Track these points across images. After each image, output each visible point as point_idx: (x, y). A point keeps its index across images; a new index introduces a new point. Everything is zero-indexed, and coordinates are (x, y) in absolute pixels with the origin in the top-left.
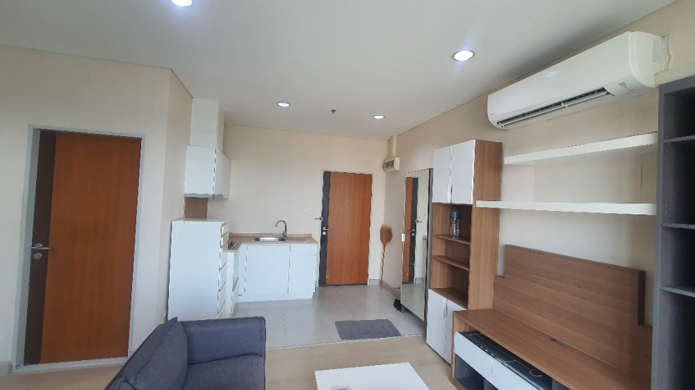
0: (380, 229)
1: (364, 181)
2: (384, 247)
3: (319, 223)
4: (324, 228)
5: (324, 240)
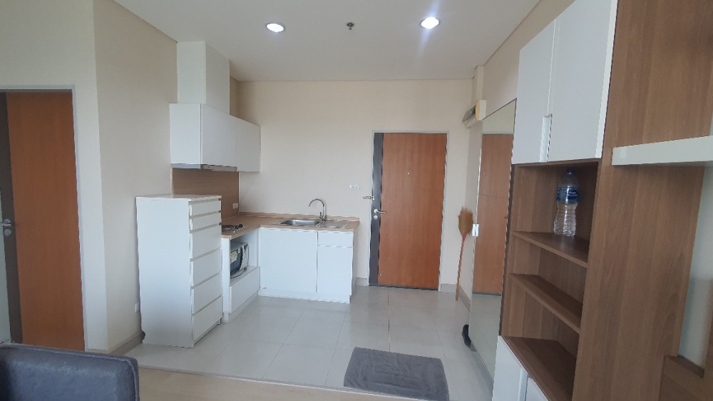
0: (459, 214)
1: (434, 146)
2: (464, 240)
3: (369, 203)
4: (376, 211)
5: (375, 226)
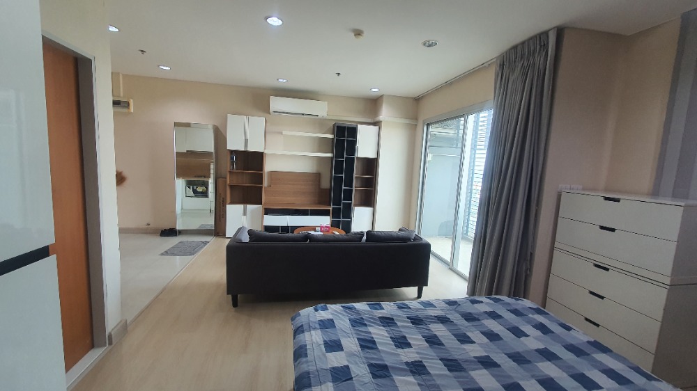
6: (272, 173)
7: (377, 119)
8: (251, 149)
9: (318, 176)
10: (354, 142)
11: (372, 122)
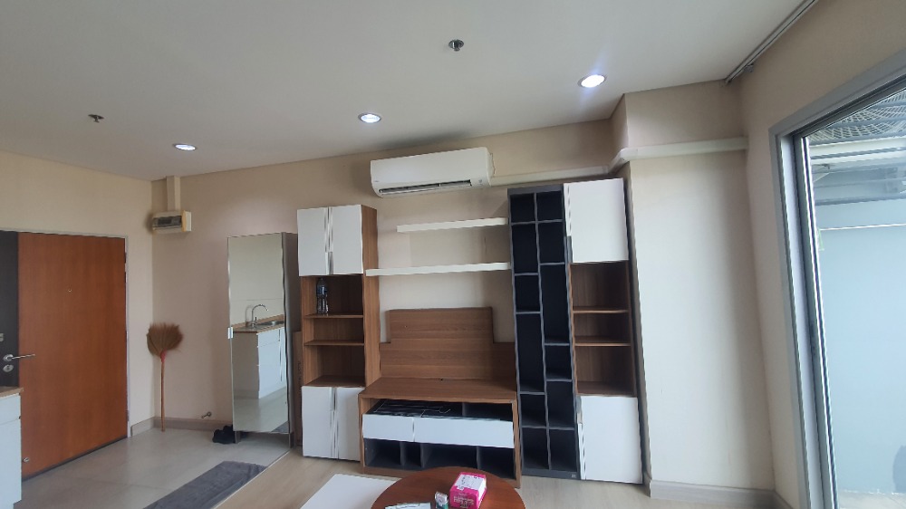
0: (147, 332)
1: (108, 252)
2: (162, 359)
4: (8, 357)
6: (392, 314)
7: (616, 161)
8: (340, 270)
9: (485, 316)
10: (560, 229)
11: (607, 171)
